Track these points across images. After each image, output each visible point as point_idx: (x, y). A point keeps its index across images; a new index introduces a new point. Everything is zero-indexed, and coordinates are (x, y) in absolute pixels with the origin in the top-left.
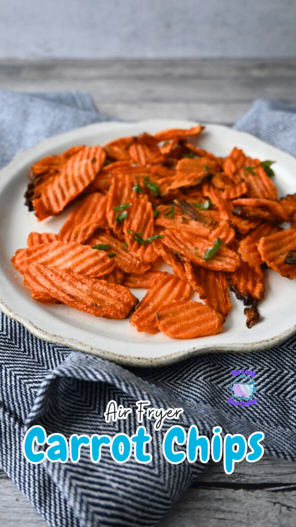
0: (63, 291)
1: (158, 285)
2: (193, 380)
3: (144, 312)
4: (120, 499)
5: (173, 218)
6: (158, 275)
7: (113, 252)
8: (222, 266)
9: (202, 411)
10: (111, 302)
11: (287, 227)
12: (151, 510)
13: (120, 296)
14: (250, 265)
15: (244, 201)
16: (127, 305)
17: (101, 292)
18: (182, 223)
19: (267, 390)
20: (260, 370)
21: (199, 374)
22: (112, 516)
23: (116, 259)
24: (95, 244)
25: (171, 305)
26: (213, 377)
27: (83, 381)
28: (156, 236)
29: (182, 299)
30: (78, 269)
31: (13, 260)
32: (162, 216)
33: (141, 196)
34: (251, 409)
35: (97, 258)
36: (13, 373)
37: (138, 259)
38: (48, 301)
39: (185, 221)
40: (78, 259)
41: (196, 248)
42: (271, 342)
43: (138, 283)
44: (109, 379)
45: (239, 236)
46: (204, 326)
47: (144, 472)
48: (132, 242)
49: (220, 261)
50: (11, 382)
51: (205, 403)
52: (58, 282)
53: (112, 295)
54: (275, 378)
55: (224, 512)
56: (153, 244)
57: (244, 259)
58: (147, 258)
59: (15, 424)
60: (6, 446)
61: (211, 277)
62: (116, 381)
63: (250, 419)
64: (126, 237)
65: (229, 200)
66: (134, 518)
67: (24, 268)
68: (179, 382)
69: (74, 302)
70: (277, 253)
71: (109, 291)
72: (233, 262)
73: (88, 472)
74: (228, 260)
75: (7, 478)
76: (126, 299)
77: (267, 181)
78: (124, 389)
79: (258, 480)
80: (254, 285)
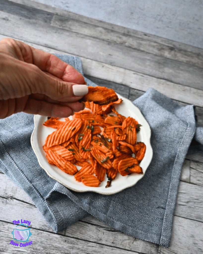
0: (57, 162)
1: (85, 167)
2: (87, 197)
3: (79, 175)
4: (63, 219)
5: (97, 143)
6: (86, 163)
7: (74, 152)
8: (106, 166)
9: (86, 206)
10: (70, 169)
11: (134, 155)
12: (69, 222)
13: (73, 168)
14: (114, 168)
15: (122, 143)
16: (75, 171)
17: (68, 166)
18: (99, 146)
19: (104, 205)
20: (105, 199)
21: (89, 196)
22: (61, 221)
23: (75, 156)
24: (69, 148)
25: (87, 175)
26: (92, 198)
27: (60, 193)
28: (89, 150)
29: (90, 174)
30: (63, 156)
31: (43, 147)
32: (94, 141)
33: (89, 130)
34: (99, 208)
35: (69, 154)
36: (41, 183)
37: (81, 157)
38: (52, 164)
39: (101, 145)
40: (63, 153)
41: (101, 157)
42: (109, 194)
43: (80, 164)
44: (66, 194)
45: (115, 157)
46: (94, 184)
47: (69, 215)
48: (81, 149)
49: (106, 164)
50: (40, 185)
51: (87, 204)
52: (56, 159)
53: (71, 167)
54: (108, 202)
55: (84, 227)
56: (88, 152)
57: (113, 166)
58: (84, 157)
59: (39, 196)
60: (37, 200)
61: (102, 168)
62: (68, 195)
63: (97, 210)
64: (80, 147)
65: (118, 141)
66: (65, 223)
67: (46, 151)
68: (83, 197)
69: (60, 167)
70: (124, 166)
71: (71, 166)
72: (110, 166)
73: (57, 212)
74: (108, 165)
75: (36, 207)
76: (75, 169)
77: (135, 135)
78: (69, 197)
79: (95, 223)
80: (113, 175)
